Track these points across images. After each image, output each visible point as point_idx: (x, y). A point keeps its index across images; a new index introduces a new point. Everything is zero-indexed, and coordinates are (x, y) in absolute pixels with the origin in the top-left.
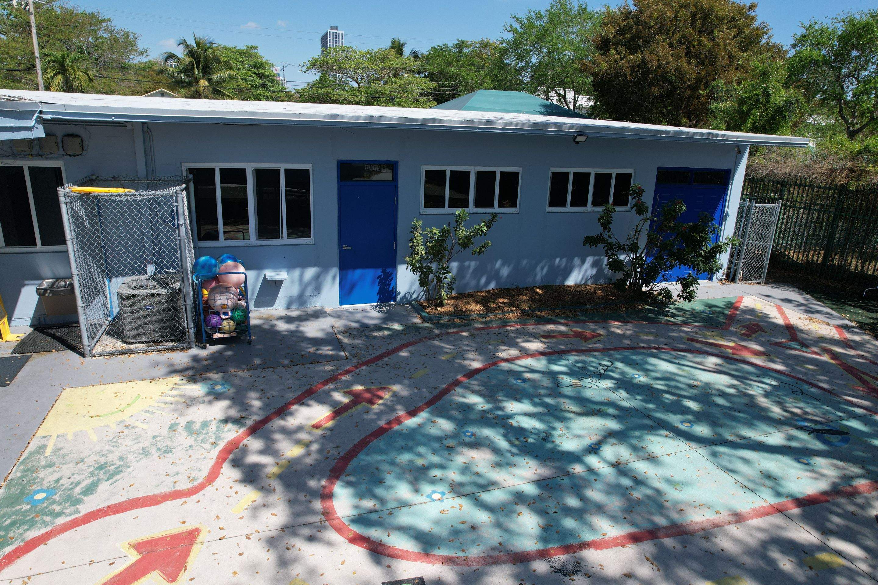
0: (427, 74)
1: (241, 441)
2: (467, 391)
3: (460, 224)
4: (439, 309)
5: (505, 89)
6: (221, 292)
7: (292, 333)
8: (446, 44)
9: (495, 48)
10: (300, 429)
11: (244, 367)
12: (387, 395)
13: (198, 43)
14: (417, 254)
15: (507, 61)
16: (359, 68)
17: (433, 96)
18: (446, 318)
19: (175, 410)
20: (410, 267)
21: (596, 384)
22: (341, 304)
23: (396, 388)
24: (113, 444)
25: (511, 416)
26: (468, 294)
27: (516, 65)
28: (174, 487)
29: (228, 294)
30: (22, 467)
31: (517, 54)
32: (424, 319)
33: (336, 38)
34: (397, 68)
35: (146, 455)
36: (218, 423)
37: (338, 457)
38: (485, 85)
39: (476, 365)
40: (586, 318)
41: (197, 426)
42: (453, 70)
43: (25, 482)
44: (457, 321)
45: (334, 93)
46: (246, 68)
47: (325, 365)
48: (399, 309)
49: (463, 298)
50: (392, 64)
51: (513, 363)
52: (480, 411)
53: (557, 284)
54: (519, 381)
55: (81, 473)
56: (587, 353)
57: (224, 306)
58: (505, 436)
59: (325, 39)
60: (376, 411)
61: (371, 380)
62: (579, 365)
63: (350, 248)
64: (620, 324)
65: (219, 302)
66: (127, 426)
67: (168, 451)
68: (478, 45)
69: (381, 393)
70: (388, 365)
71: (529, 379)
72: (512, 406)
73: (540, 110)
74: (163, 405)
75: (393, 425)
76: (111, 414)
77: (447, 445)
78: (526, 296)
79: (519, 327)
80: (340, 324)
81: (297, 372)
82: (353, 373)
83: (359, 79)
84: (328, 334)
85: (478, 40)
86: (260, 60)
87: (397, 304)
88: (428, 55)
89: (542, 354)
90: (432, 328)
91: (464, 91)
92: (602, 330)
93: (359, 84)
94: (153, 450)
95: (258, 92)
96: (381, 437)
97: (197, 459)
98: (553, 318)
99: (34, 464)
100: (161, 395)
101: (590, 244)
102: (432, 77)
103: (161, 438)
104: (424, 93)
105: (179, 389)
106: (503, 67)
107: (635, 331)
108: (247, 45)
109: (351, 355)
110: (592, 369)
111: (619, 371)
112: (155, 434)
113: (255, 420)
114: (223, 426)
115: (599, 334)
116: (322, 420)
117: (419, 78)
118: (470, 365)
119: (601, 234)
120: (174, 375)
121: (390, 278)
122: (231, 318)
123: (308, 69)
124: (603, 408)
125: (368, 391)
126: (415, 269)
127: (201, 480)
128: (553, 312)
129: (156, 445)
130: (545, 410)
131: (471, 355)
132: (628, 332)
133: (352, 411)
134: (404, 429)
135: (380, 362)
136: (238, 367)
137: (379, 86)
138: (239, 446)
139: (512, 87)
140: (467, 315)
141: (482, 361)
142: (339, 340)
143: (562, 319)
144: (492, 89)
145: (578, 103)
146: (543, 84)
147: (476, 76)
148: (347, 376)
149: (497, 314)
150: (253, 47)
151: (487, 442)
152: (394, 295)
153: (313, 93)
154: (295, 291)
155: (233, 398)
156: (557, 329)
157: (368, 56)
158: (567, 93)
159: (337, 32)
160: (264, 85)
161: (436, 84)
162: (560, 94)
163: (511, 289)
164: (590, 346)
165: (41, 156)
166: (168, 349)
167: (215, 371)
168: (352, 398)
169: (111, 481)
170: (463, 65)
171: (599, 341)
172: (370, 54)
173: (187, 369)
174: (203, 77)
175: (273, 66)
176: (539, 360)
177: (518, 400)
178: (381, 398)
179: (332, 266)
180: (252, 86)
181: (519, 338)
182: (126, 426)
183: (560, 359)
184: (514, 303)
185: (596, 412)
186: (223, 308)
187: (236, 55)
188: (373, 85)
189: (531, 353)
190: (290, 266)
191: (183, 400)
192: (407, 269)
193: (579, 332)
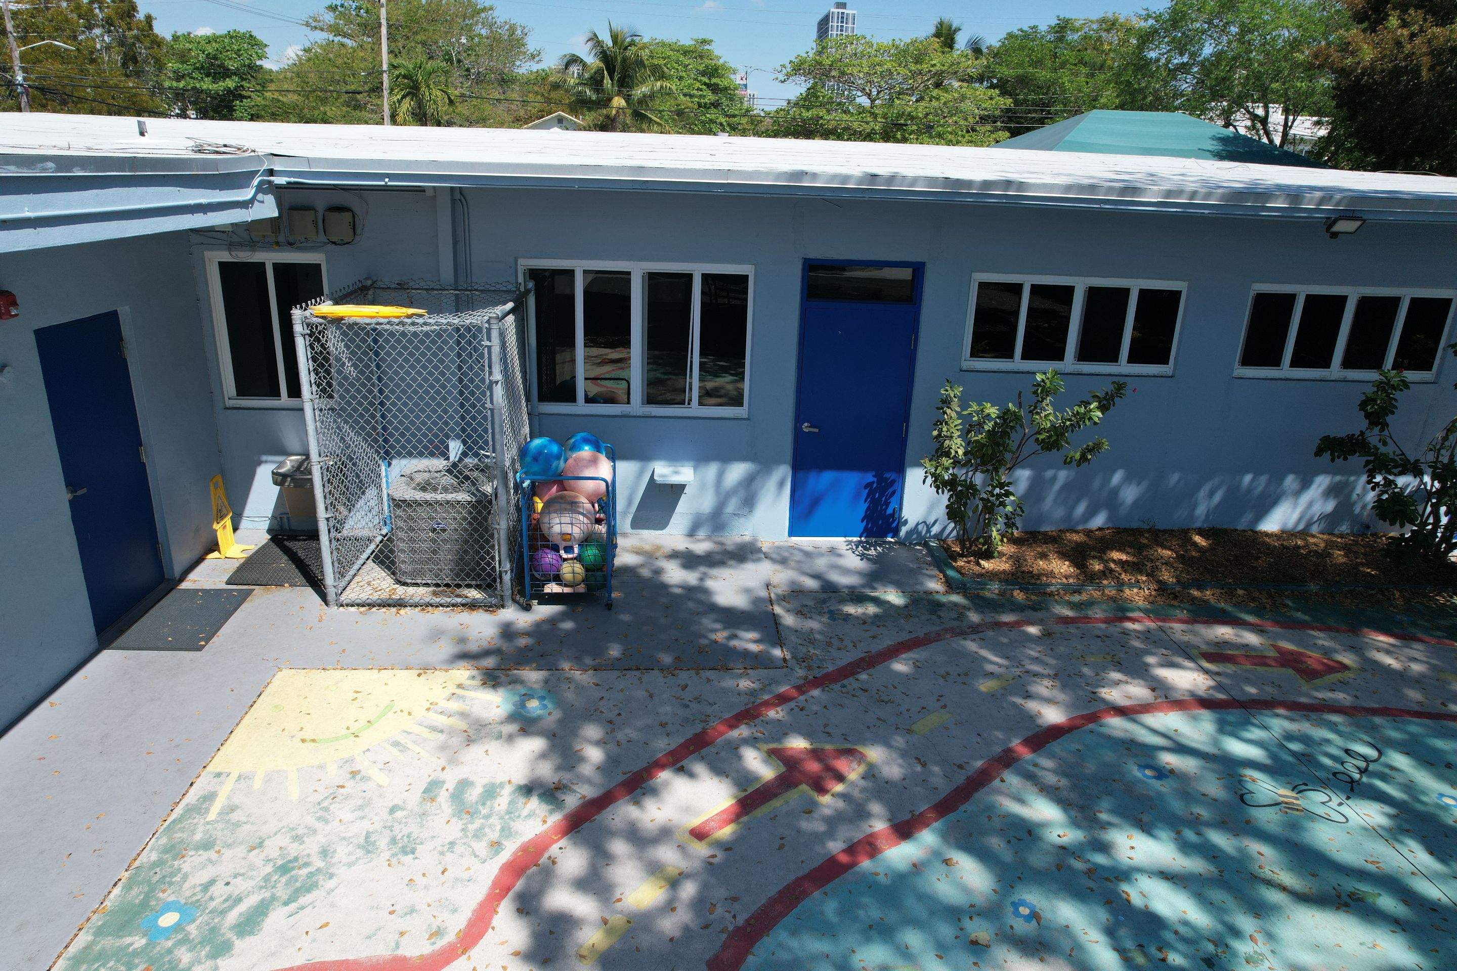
0: (995, 81)
1: (547, 847)
2: (1028, 784)
3: (1043, 399)
4: (982, 562)
5: (1141, 108)
6: (561, 511)
7: (691, 591)
8: (1035, 27)
9: (1129, 30)
10: (665, 834)
11: (588, 661)
12: (854, 773)
13: (615, 38)
14: (947, 454)
15: (1153, 55)
16: (876, 73)
17: (1002, 122)
18: (995, 587)
19: (443, 748)
20: (930, 480)
21: (1341, 809)
22: (792, 533)
23: (875, 754)
24: (320, 813)
25: (1125, 874)
26: (1045, 534)
27: (1168, 61)
28: (397, 946)
29: (574, 515)
30: (164, 840)
31: (1173, 40)
32: (952, 586)
33: (842, 22)
34: (942, 72)
35: (368, 852)
36: (514, 792)
37: (731, 928)
38: (1103, 100)
39: (1053, 715)
40: (1307, 618)
41: (473, 794)
42: (1043, 74)
43: (158, 877)
44: (1019, 595)
45: (828, 118)
46: (692, 76)
47: (740, 676)
48: (902, 555)
49: (1035, 542)
50: (935, 65)
51: (1135, 721)
52: (1054, 846)
53: (1240, 527)
54: (1148, 772)
55: (250, 874)
56: (1313, 715)
57: (565, 536)
58: (1110, 932)
59: (823, 25)
60: (827, 812)
61: (826, 726)
62: (1295, 747)
63: (816, 430)
64: (1391, 640)
65: (557, 529)
66: (354, 774)
67: (409, 850)
68: (1095, 26)
69: (842, 765)
70: (865, 690)
71: (1172, 771)
72: (1132, 843)
73: (1211, 148)
74: (425, 733)
75: (860, 858)
76: (337, 739)
77: (973, 936)
78: (1170, 549)
79: (1152, 625)
80: (781, 577)
81: (684, 688)
82: (792, 704)
83: (874, 93)
84: (757, 601)
85: (1096, 15)
86: (713, 62)
87: (900, 543)
88: (1000, 47)
89: (1206, 703)
90: (964, 607)
91: (1063, 111)
92: (1348, 654)
93: (873, 101)
94: (383, 842)
95: (708, 116)
96: (828, 887)
97: (457, 879)
98: (1230, 608)
99: (184, 835)
100: (428, 709)
101: (1332, 454)
102: (1004, 87)
103: (405, 813)
104: (989, 116)
105: (463, 698)
106: (1142, 66)
107: (1433, 667)
108: (695, 37)
109: (794, 657)
110: (1327, 762)
111: (1400, 779)
112: (396, 802)
113: (584, 797)
114: (522, 800)
115: (1341, 663)
116: (711, 819)
117: (980, 90)
118: (1039, 712)
119: (1362, 433)
120: (463, 663)
121: (890, 490)
122: (579, 559)
123: (788, 75)
124: (1364, 888)
125: (816, 754)
126: (939, 483)
127: (450, 937)
128: (1230, 594)
129: (391, 828)
130: (1212, 869)
131: (1043, 688)
132: (1416, 668)
133: (776, 803)
134: (881, 870)
135: (849, 682)
136: (577, 659)
137: (909, 104)
138: (541, 862)
139: (1159, 104)
140: (1041, 585)
141: (1068, 707)
142: (775, 618)
143: (1250, 612)
144: (1116, 108)
145: (1292, 132)
146: (1222, 97)
147: (1087, 83)
148: (779, 709)
149: (1105, 587)
150: (704, 42)
151: (1066, 945)
152: (894, 525)
153: (794, 119)
154: (707, 504)
155: (554, 735)
156: (1239, 640)
157: (892, 51)
158: (1271, 113)
159: (846, 11)
160: (716, 105)
161: (1011, 100)
162: (1256, 116)
163: (1136, 532)
164: (1320, 695)
165: (291, 244)
166: (463, 605)
167: (534, 665)
168: (783, 769)
169: (293, 906)
170: (1063, 65)
171: (1343, 685)
172: (897, 48)
173: (486, 653)
174: (619, 93)
175: (735, 72)
176: (1195, 718)
177: (1147, 829)
178: (841, 778)
179: (778, 462)
180: (700, 105)
181: (1153, 654)
182: (352, 772)
183: (1246, 723)
184: (1144, 565)
185: (1345, 898)
186: (564, 540)
187: (678, 54)
188: (897, 102)
189: (1178, 696)
190: (701, 458)
191: (462, 725)
192: (924, 482)
193: (1291, 653)
